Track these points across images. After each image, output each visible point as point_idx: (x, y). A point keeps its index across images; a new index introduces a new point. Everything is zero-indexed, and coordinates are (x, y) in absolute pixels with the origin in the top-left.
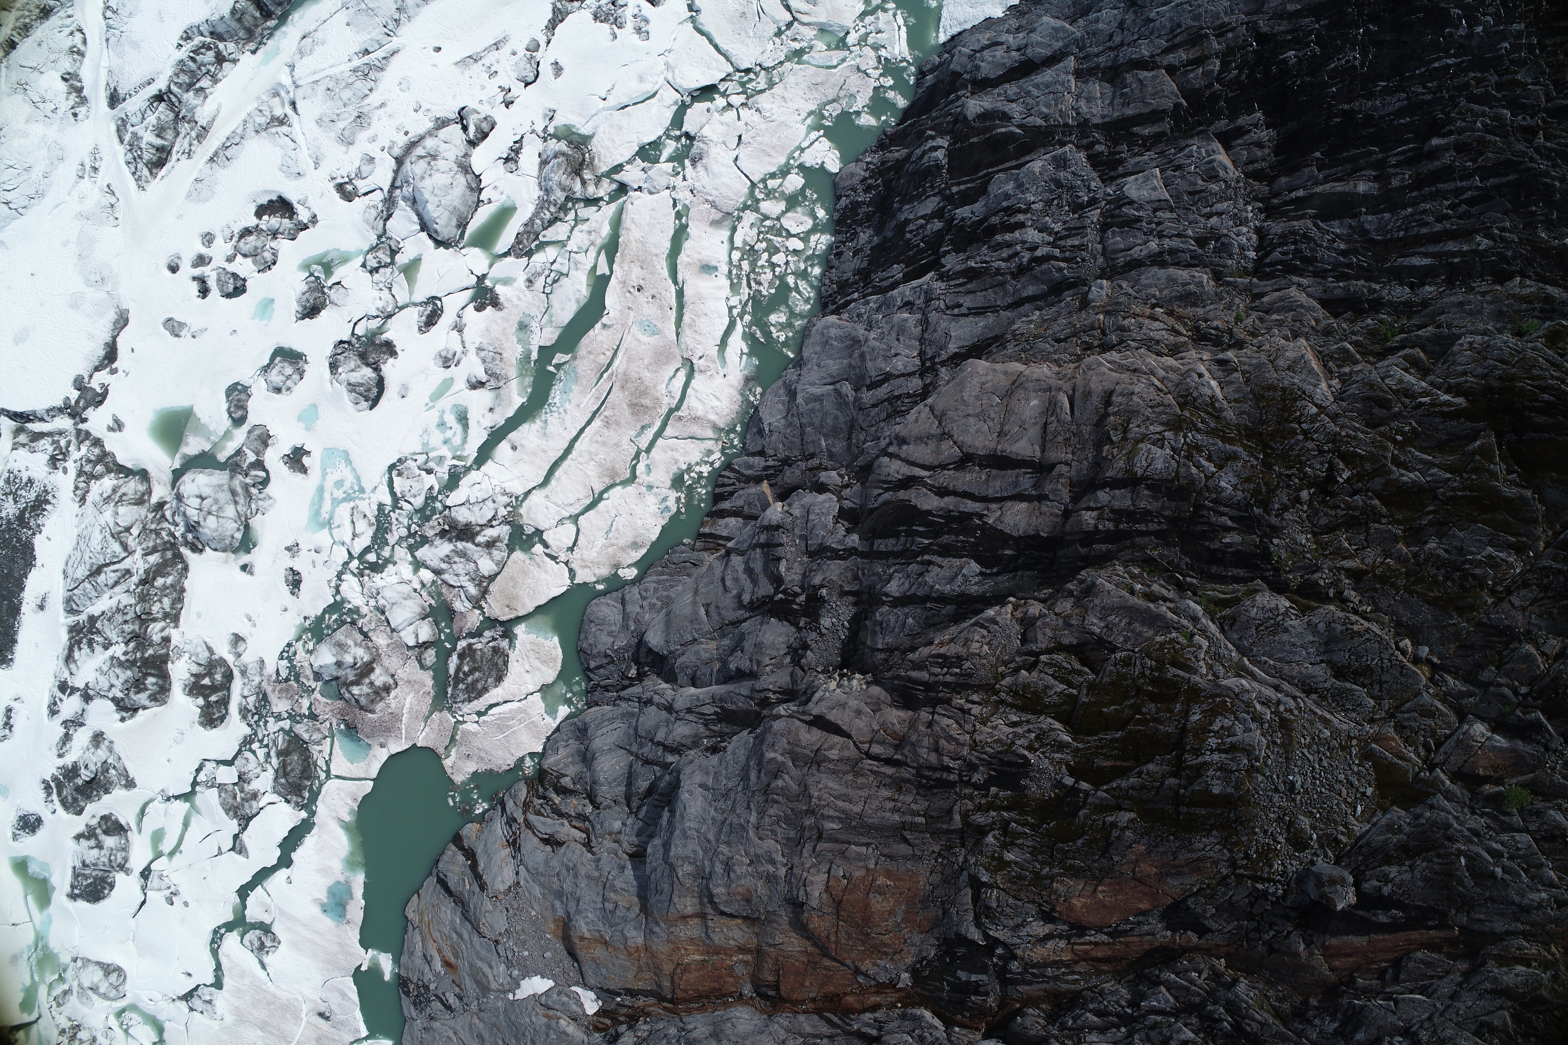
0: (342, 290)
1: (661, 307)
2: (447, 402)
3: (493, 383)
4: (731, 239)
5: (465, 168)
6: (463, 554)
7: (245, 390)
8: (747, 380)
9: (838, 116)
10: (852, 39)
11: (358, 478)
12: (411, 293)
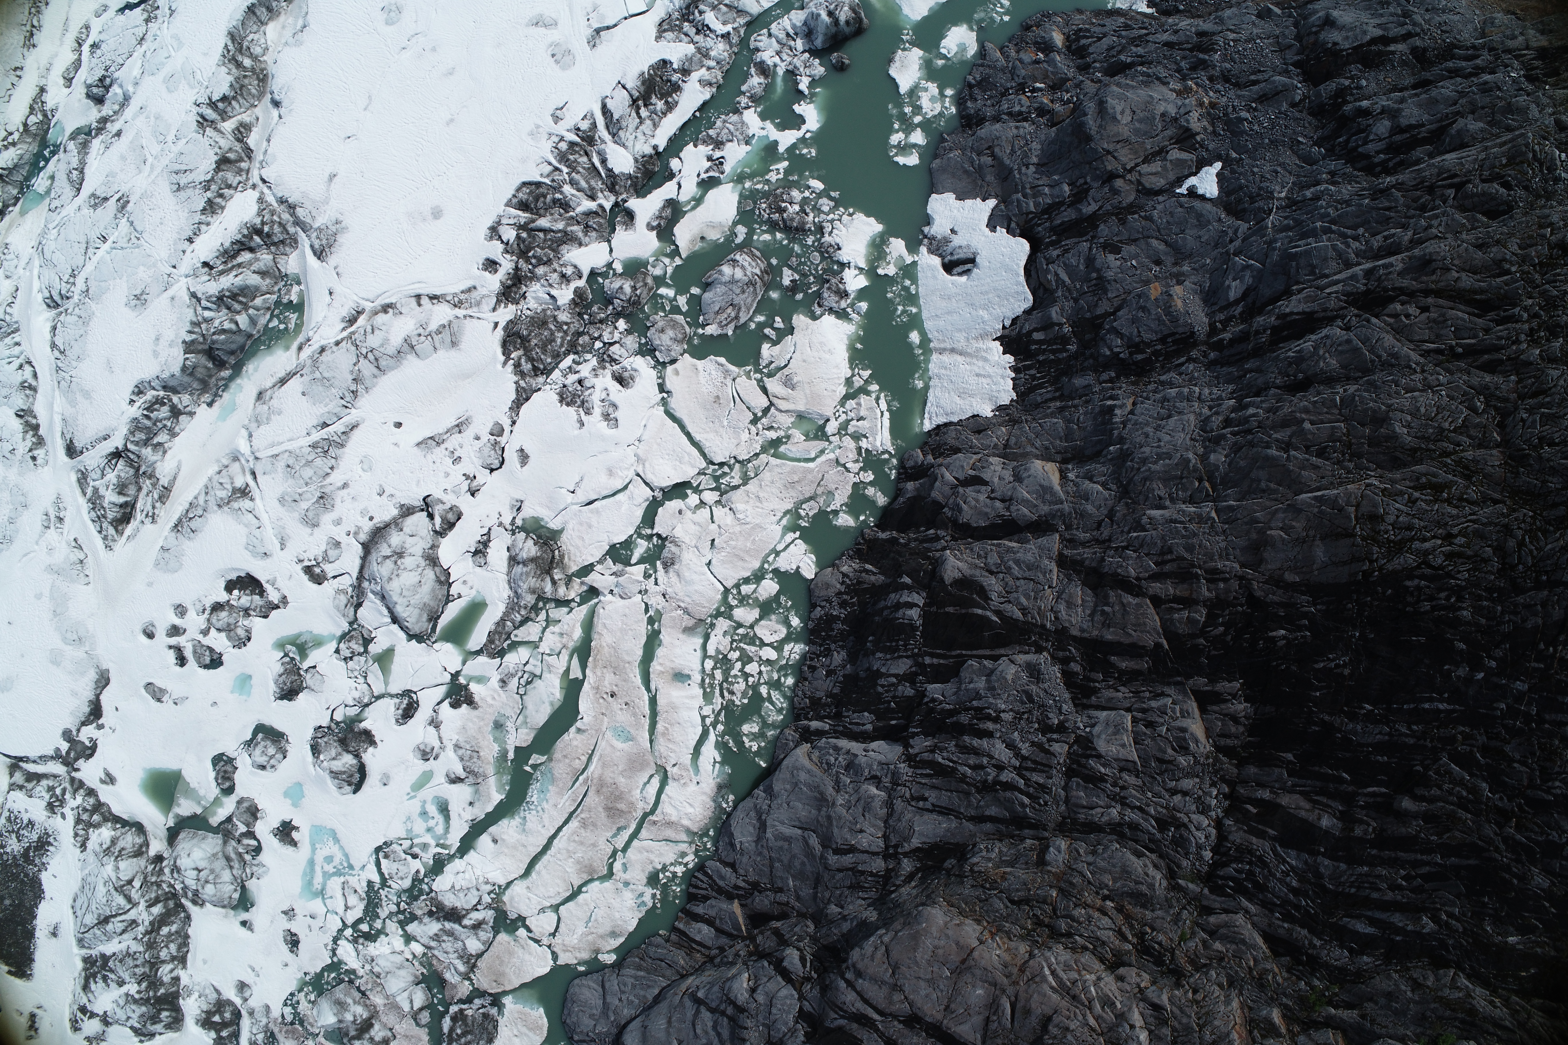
0: (317, 676)
1: (634, 715)
2: (428, 793)
3: (471, 780)
4: (704, 647)
5: (433, 560)
6: (451, 934)
7: (231, 761)
8: (720, 787)
9: (815, 515)
10: (832, 427)
11: (346, 856)
12: (386, 683)
